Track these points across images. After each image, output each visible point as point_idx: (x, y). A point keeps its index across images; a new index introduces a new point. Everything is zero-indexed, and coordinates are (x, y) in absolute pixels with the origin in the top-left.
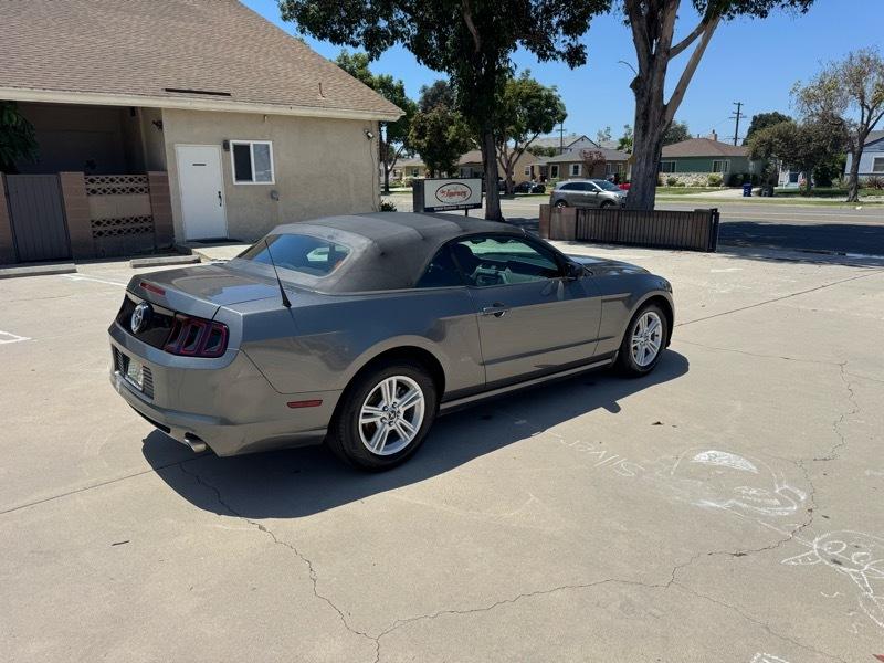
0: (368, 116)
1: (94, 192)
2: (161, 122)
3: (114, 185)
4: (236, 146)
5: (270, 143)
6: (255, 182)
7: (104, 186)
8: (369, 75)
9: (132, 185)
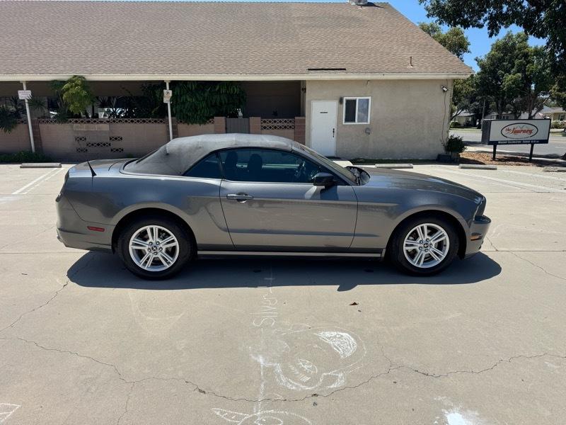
0: (443, 77)
1: (265, 128)
2: (305, 89)
3: (275, 124)
4: (347, 101)
5: (370, 98)
6: (356, 123)
7: (270, 125)
8: (526, 47)
9: (285, 124)
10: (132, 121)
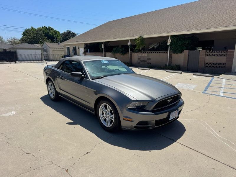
1: (208, 55)
7: (211, 54)
10: (155, 52)
